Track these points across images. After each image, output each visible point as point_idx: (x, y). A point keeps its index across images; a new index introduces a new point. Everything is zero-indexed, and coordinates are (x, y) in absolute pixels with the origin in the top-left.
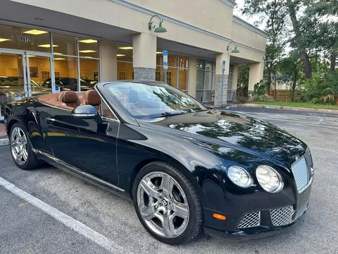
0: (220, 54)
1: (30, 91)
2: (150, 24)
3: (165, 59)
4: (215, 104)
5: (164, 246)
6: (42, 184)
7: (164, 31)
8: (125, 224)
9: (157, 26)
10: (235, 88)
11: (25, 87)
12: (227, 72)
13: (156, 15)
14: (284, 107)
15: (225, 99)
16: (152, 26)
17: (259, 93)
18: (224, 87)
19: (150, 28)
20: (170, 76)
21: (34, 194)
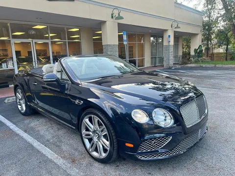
0: (166, 30)
1: (37, 65)
2: (112, 14)
3: (125, 37)
4: (165, 66)
5: (97, 164)
6: (32, 125)
7: (122, 18)
8: (76, 150)
9: (117, 16)
10: (180, 54)
11: (34, 63)
12: (172, 43)
13: (116, 8)
14: (217, 65)
15: (171, 63)
16: (114, 16)
17: (199, 57)
18: (170, 54)
19: (112, 17)
20: (132, 48)
21: (26, 131)
